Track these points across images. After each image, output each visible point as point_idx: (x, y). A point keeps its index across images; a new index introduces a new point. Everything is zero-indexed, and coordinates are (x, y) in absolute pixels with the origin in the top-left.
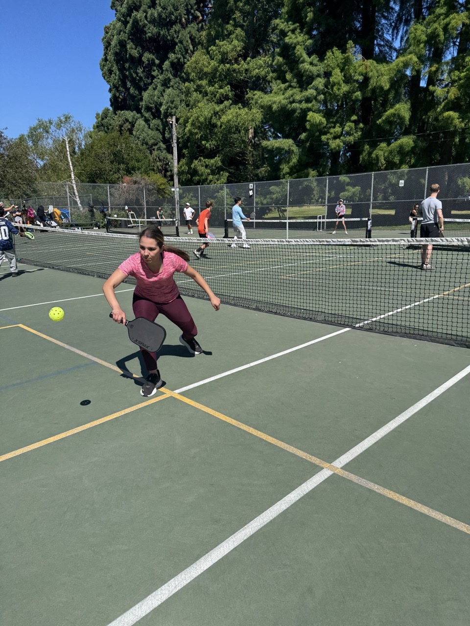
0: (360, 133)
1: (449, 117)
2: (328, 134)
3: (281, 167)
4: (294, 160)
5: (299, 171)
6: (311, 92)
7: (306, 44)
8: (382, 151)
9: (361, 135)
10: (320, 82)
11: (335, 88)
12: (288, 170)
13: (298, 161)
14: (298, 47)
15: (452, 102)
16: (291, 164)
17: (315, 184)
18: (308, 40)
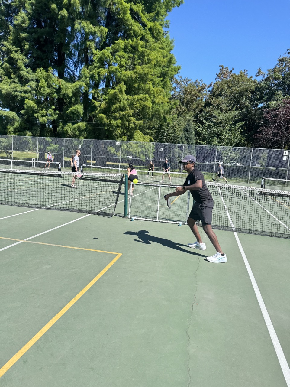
0: (57, 116)
1: (101, 117)
2: (38, 114)
3: (8, 127)
4: (17, 124)
5: (20, 131)
6: (27, 88)
7: (24, 61)
8: (69, 128)
9: (58, 117)
10: (33, 84)
11: (42, 90)
12: (13, 130)
13: (19, 125)
14: (19, 61)
15: (103, 109)
16: (15, 126)
17: (31, 140)
18: (25, 59)
